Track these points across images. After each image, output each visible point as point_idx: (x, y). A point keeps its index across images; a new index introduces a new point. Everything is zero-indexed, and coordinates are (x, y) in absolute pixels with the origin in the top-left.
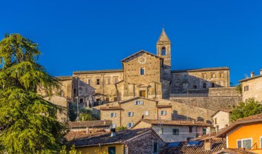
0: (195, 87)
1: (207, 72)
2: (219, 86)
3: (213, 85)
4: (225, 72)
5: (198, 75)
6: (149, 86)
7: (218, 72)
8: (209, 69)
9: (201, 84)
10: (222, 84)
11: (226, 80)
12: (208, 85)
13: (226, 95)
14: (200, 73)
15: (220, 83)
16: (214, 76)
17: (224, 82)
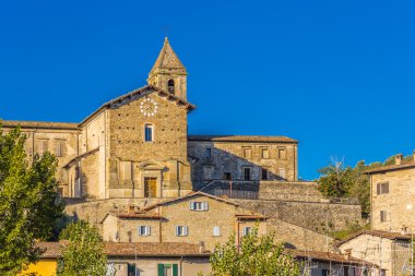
0: (228, 176)
1: (252, 145)
2: (279, 178)
3: (265, 174)
4: (289, 147)
5: (235, 149)
6: (166, 169)
7: (275, 146)
8: (256, 138)
9: (241, 172)
10: (282, 174)
11: (291, 166)
12: (256, 174)
13: (295, 197)
14: (238, 146)
15: (277, 171)
16: (266, 154)
17: (287, 170)
